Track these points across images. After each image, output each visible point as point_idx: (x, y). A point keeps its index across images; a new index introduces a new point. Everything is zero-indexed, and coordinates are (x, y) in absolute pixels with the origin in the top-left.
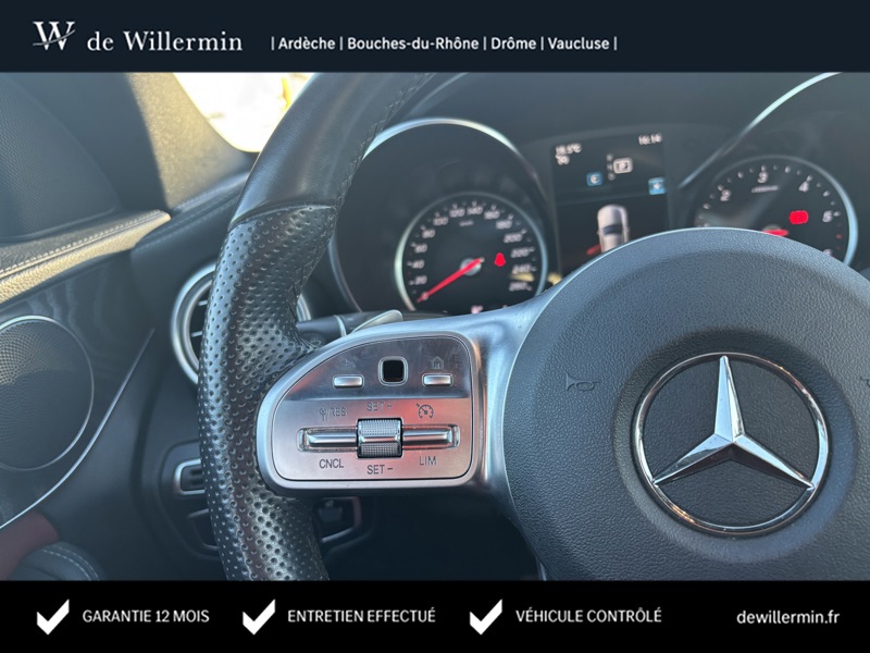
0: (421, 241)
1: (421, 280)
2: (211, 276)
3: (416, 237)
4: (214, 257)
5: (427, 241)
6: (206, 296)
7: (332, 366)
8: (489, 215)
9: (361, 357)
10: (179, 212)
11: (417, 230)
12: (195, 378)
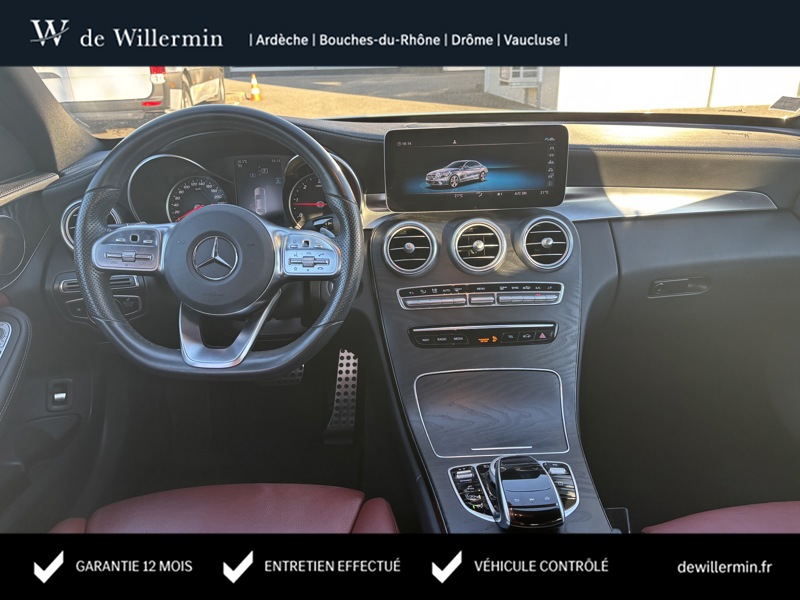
0: (178, 195)
1: (177, 212)
2: (79, 204)
3: (175, 193)
4: (81, 197)
5: (180, 195)
6: (77, 212)
7: (115, 236)
8: (208, 186)
9: (125, 234)
10: (63, 175)
11: (176, 190)
12: (72, 247)
